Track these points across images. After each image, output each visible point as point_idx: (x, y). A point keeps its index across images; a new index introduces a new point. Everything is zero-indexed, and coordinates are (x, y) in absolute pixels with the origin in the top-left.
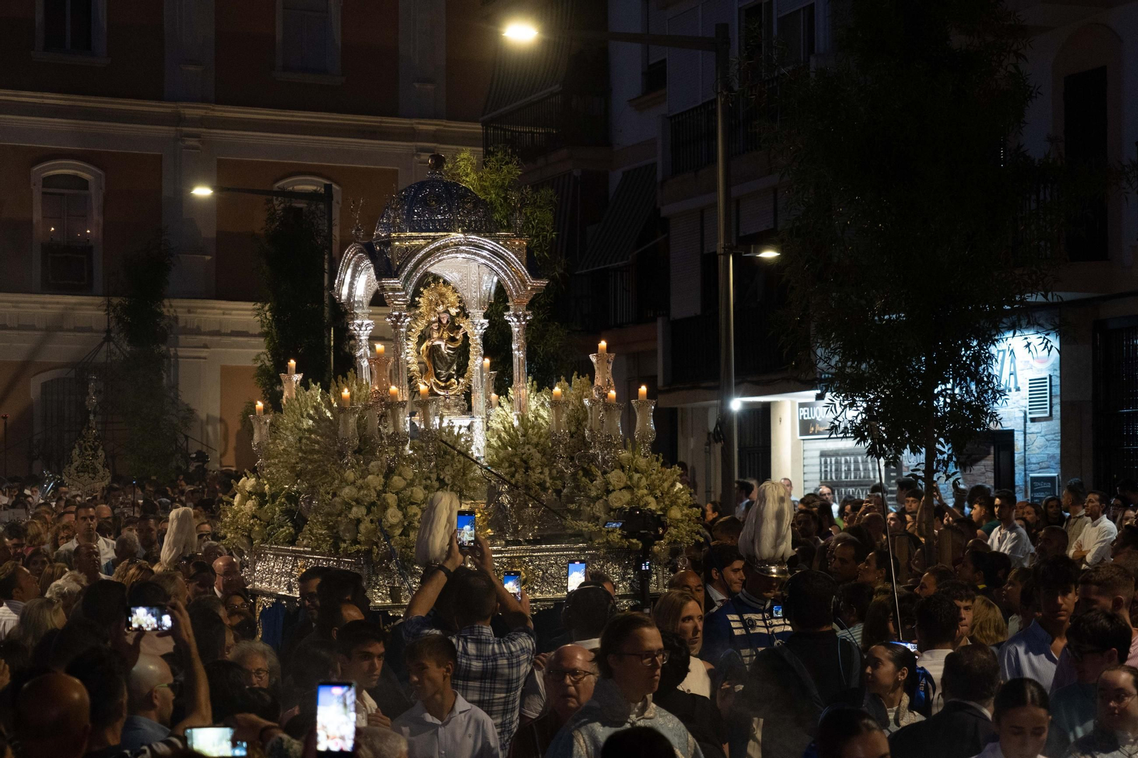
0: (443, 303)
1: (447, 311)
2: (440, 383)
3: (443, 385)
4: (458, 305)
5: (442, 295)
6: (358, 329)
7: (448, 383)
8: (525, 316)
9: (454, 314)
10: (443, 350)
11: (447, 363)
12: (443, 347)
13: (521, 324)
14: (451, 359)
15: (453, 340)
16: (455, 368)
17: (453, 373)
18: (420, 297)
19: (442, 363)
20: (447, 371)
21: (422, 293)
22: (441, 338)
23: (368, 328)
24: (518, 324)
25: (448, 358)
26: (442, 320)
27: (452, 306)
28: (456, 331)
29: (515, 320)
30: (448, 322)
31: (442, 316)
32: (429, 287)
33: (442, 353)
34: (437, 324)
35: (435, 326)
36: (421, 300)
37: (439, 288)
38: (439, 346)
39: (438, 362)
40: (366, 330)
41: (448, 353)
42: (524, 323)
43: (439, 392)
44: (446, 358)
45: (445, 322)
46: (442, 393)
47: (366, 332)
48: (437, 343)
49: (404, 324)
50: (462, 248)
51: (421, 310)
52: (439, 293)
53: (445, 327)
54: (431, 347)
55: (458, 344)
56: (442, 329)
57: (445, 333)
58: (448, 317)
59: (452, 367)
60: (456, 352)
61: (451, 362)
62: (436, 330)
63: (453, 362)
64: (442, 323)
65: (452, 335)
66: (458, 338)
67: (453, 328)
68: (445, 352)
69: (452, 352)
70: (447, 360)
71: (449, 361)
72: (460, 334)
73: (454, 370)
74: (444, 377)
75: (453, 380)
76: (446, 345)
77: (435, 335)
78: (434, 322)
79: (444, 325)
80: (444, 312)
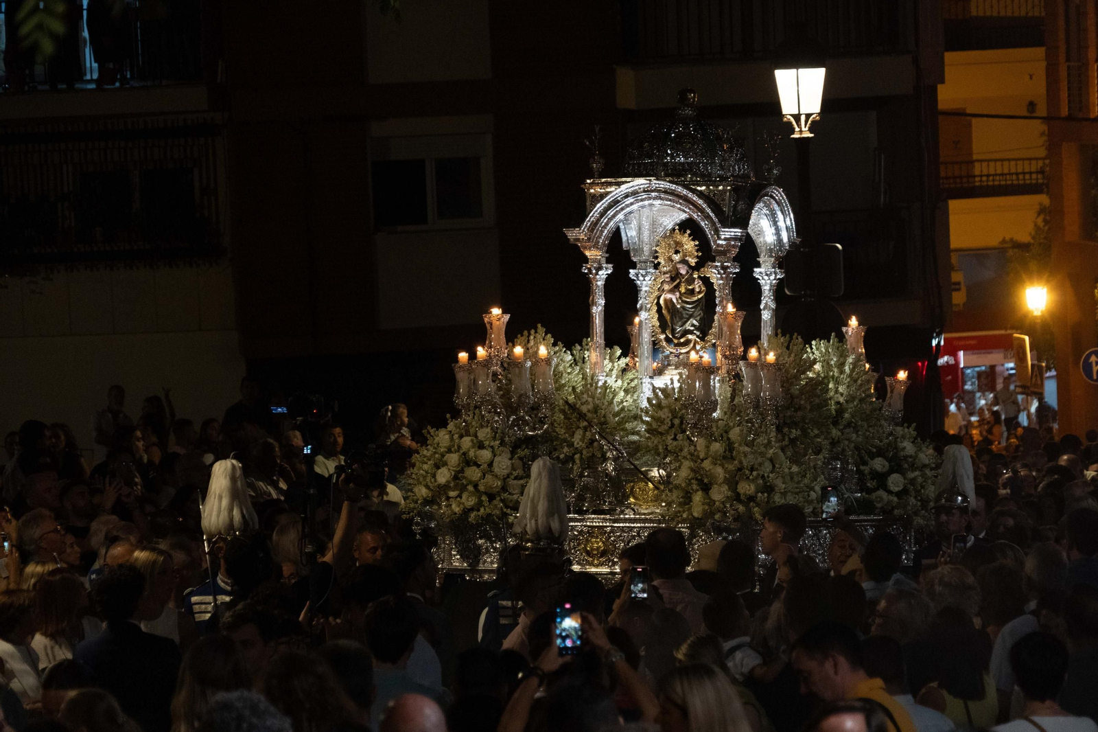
2: (673, 339)
3: (676, 341)
5: (678, 244)
6: (641, 278)
7: (682, 340)
9: (693, 264)
10: (676, 304)
11: (681, 318)
12: (675, 301)
13: (722, 277)
14: (687, 313)
15: (692, 292)
16: (695, 322)
17: (692, 328)
19: (676, 317)
20: (680, 327)
22: (672, 291)
23: (647, 278)
24: (719, 276)
25: (684, 312)
26: (680, 271)
27: (690, 256)
30: (688, 272)
31: (679, 266)
35: (666, 277)
38: (671, 300)
40: (644, 280)
41: (683, 308)
42: (724, 276)
45: (683, 272)
47: (644, 282)
48: (669, 296)
49: (598, 277)
50: (653, 194)
51: (659, 260)
52: (675, 242)
53: (683, 278)
54: (665, 300)
55: (696, 298)
56: (678, 281)
57: (683, 284)
58: (686, 267)
59: (689, 322)
60: (696, 306)
61: (687, 316)
62: (667, 282)
63: (691, 316)
64: (681, 274)
65: (690, 287)
66: (697, 290)
67: (691, 281)
68: (679, 306)
69: (690, 306)
70: (682, 315)
71: (684, 316)
72: (698, 285)
73: (693, 325)
74: (678, 333)
75: (690, 337)
76: (680, 298)
77: (666, 287)
78: (665, 273)
79: (683, 276)
80: (680, 262)
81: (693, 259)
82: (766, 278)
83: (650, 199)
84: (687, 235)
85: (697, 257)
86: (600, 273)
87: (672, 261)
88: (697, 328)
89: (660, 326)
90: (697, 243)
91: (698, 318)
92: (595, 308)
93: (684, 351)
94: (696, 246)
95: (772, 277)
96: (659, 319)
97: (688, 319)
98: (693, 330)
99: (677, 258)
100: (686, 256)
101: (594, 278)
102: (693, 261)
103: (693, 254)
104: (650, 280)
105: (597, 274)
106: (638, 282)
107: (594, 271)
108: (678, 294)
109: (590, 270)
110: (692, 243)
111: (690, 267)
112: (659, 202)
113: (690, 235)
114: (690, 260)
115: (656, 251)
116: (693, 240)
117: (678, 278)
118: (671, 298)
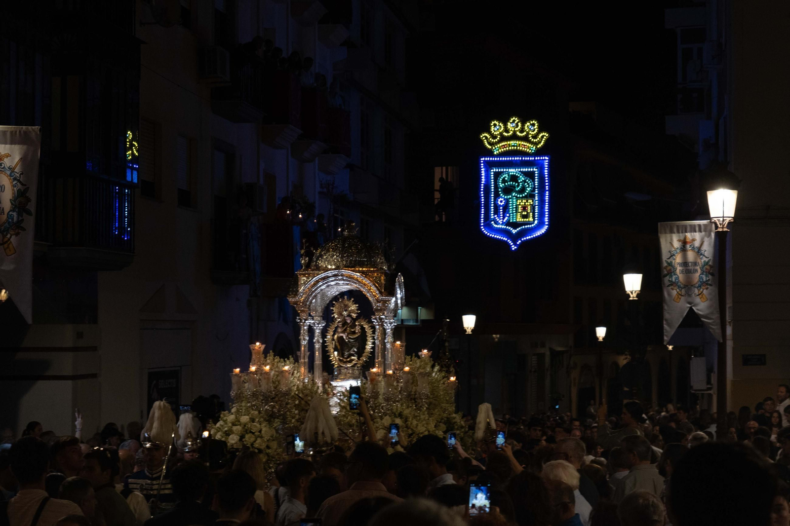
0: (346, 311)
1: (349, 316)
2: (343, 359)
3: (345, 360)
5: (346, 306)
7: (348, 360)
10: (345, 339)
11: (348, 347)
12: (345, 337)
13: (379, 324)
14: (351, 345)
15: (354, 333)
16: (355, 350)
17: (354, 353)
18: (333, 307)
19: (345, 347)
20: (347, 352)
21: (334, 304)
22: (343, 332)
23: (320, 325)
25: (350, 344)
26: (347, 321)
27: (353, 313)
28: (356, 328)
30: (351, 322)
31: (346, 318)
32: (339, 300)
33: (344, 341)
36: (334, 309)
43: (342, 365)
44: (347, 344)
45: (349, 321)
46: (344, 366)
47: (318, 328)
49: (305, 324)
50: (340, 277)
52: (344, 305)
54: (338, 337)
55: (357, 336)
56: (346, 326)
57: (348, 329)
58: (350, 319)
60: (356, 340)
63: (353, 346)
64: (347, 323)
65: (352, 330)
66: (357, 331)
67: (354, 326)
68: (347, 341)
69: (352, 340)
72: (358, 329)
73: (354, 351)
75: (353, 358)
76: (347, 336)
77: (340, 330)
78: (339, 322)
79: (348, 324)
80: (347, 316)
81: (355, 314)
82: (389, 325)
83: (337, 280)
85: (357, 313)
86: (306, 322)
87: (342, 315)
88: (356, 353)
90: (357, 305)
91: (356, 347)
93: (349, 365)
94: (357, 307)
95: (392, 325)
97: (352, 348)
99: (345, 313)
100: (351, 313)
101: (303, 325)
102: (354, 315)
103: (354, 312)
105: (305, 322)
106: (315, 328)
107: (303, 321)
108: (346, 333)
109: (301, 320)
110: (355, 305)
111: (352, 318)
112: (342, 282)
113: (353, 301)
114: (353, 315)
115: (333, 310)
116: (355, 304)
117: (346, 325)
118: (342, 336)
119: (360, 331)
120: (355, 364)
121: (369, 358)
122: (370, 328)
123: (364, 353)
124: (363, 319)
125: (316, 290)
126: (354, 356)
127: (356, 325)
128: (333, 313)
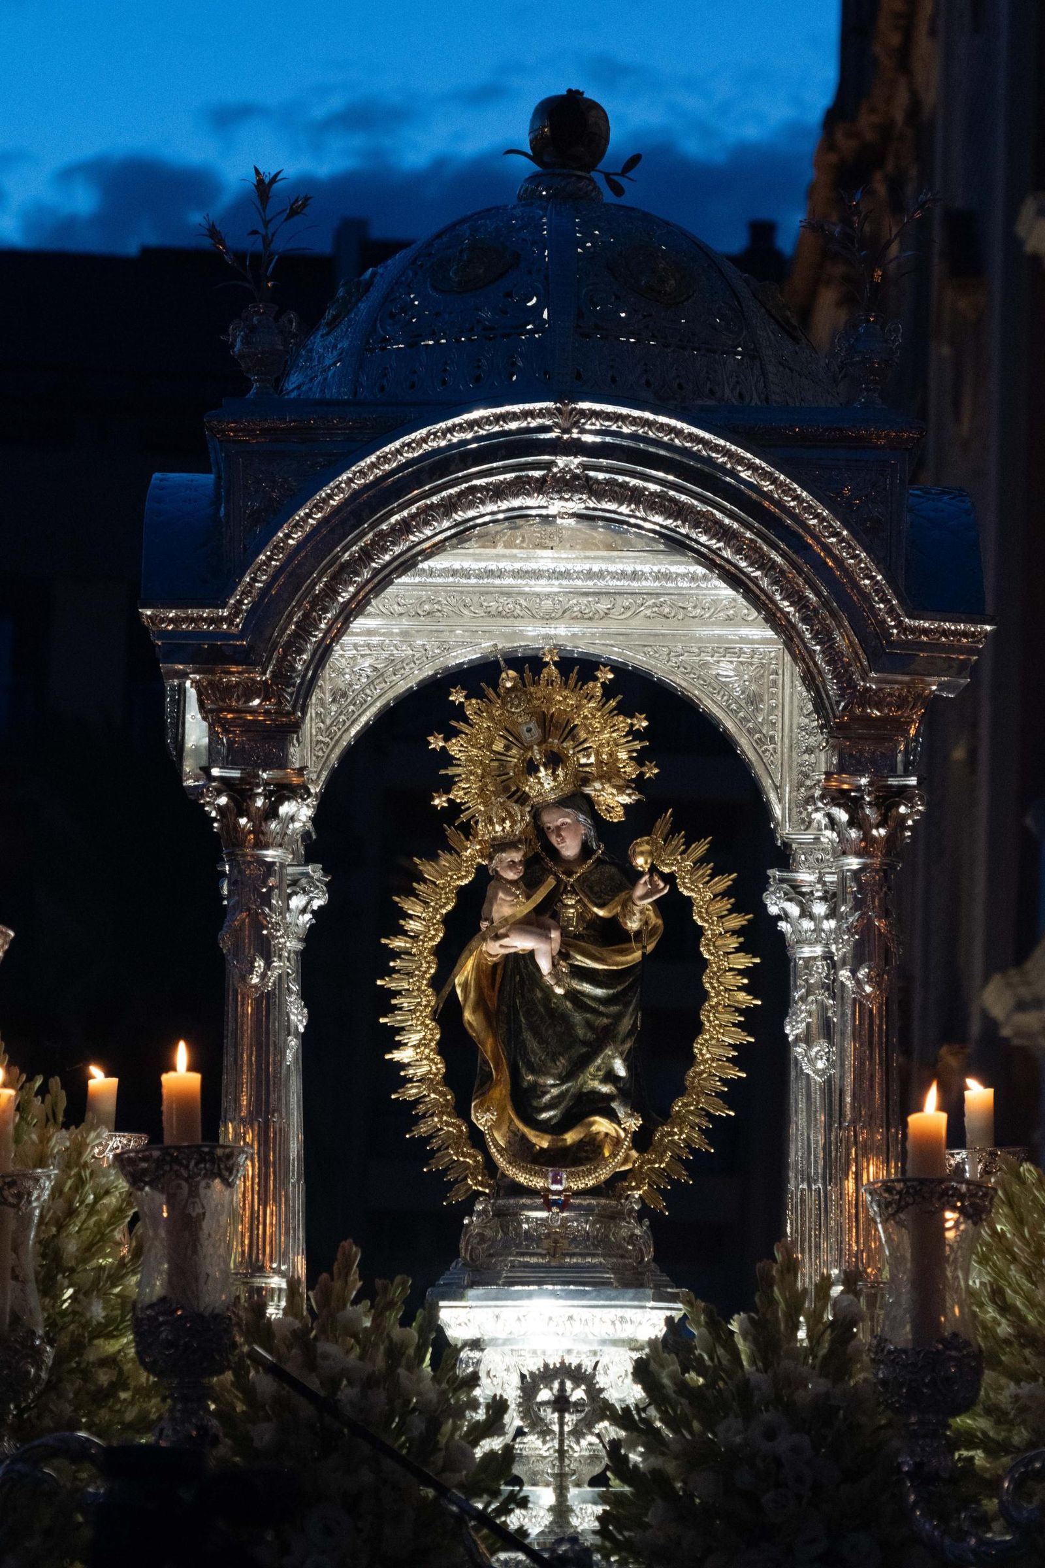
0: (554, 760)
1: (577, 801)
2: (532, 1135)
3: (542, 1142)
4: (631, 771)
5: (554, 726)
7: (570, 1137)
8: (888, 799)
9: (618, 816)
10: (550, 980)
11: (567, 1039)
12: (545, 965)
13: (867, 837)
14: (589, 1025)
15: (605, 936)
16: (620, 1069)
17: (605, 1089)
18: (450, 729)
19: (542, 1041)
21: (459, 713)
22: (534, 923)
24: (853, 833)
25: (577, 1018)
26: (554, 839)
27: (602, 777)
28: (623, 895)
29: (842, 816)
30: (586, 851)
31: (553, 819)
32: (495, 685)
33: (548, 991)
34: (517, 856)
35: (509, 865)
36: (455, 747)
37: (538, 691)
39: (527, 1035)
41: (572, 995)
42: (882, 832)
43: (522, 1178)
44: (564, 1018)
45: (570, 848)
46: (539, 1183)
48: (521, 943)
49: (273, 825)
51: (457, 795)
53: (569, 874)
54: (478, 968)
55: (627, 962)
56: (551, 882)
57: (571, 900)
58: (586, 826)
59: (599, 1061)
60: (623, 993)
61: (590, 1036)
62: (512, 882)
63: (602, 1038)
64: (554, 853)
65: (601, 913)
66: (633, 925)
67: (613, 882)
68: (559, 991)
69: (599, 992)
70: (570, 1027)
71: (580, 1032)
73: (610, 1077)
74: (548, 1108)
75: (602, 1125)
76: (563, 955)
77: (505, 907)
78: (500, 845)
79: (568, 866)
80: (564, 802)
81: (621, 789)
83: (540, 487)
84: (599, 692)
85: (639, 784)
86: (285, 809)
87: (523, 799)
88: (626, 1091)
89: (448, 1079)
90: (642, 725)
91: (628, 1045)
92: (260, 964)
94: (634, 734)
96: (443, 1048)
97: (595, 1048)
98: (609, 1098)
99: (545, 783)
100: (586, 781)
101: (258, 831)
103: (616, 772)
104: (304, 911)
105: (271, 812)
108: (555, 935)
110: (622, 722)
113: (609, 691)
114: (608, 794)
115: (446, 758)
116: (624, 710)
117: (549, 871)
118: (532, 953)
119: (655, 920)
120: (619, 1177)
121: (718, 1130)
122: (726, 904)
123: (681, 1091)
124: (674, 831)
125: (366, 556)
126: (612, 1116)
127: (635, 876)
128: (447, 784)
